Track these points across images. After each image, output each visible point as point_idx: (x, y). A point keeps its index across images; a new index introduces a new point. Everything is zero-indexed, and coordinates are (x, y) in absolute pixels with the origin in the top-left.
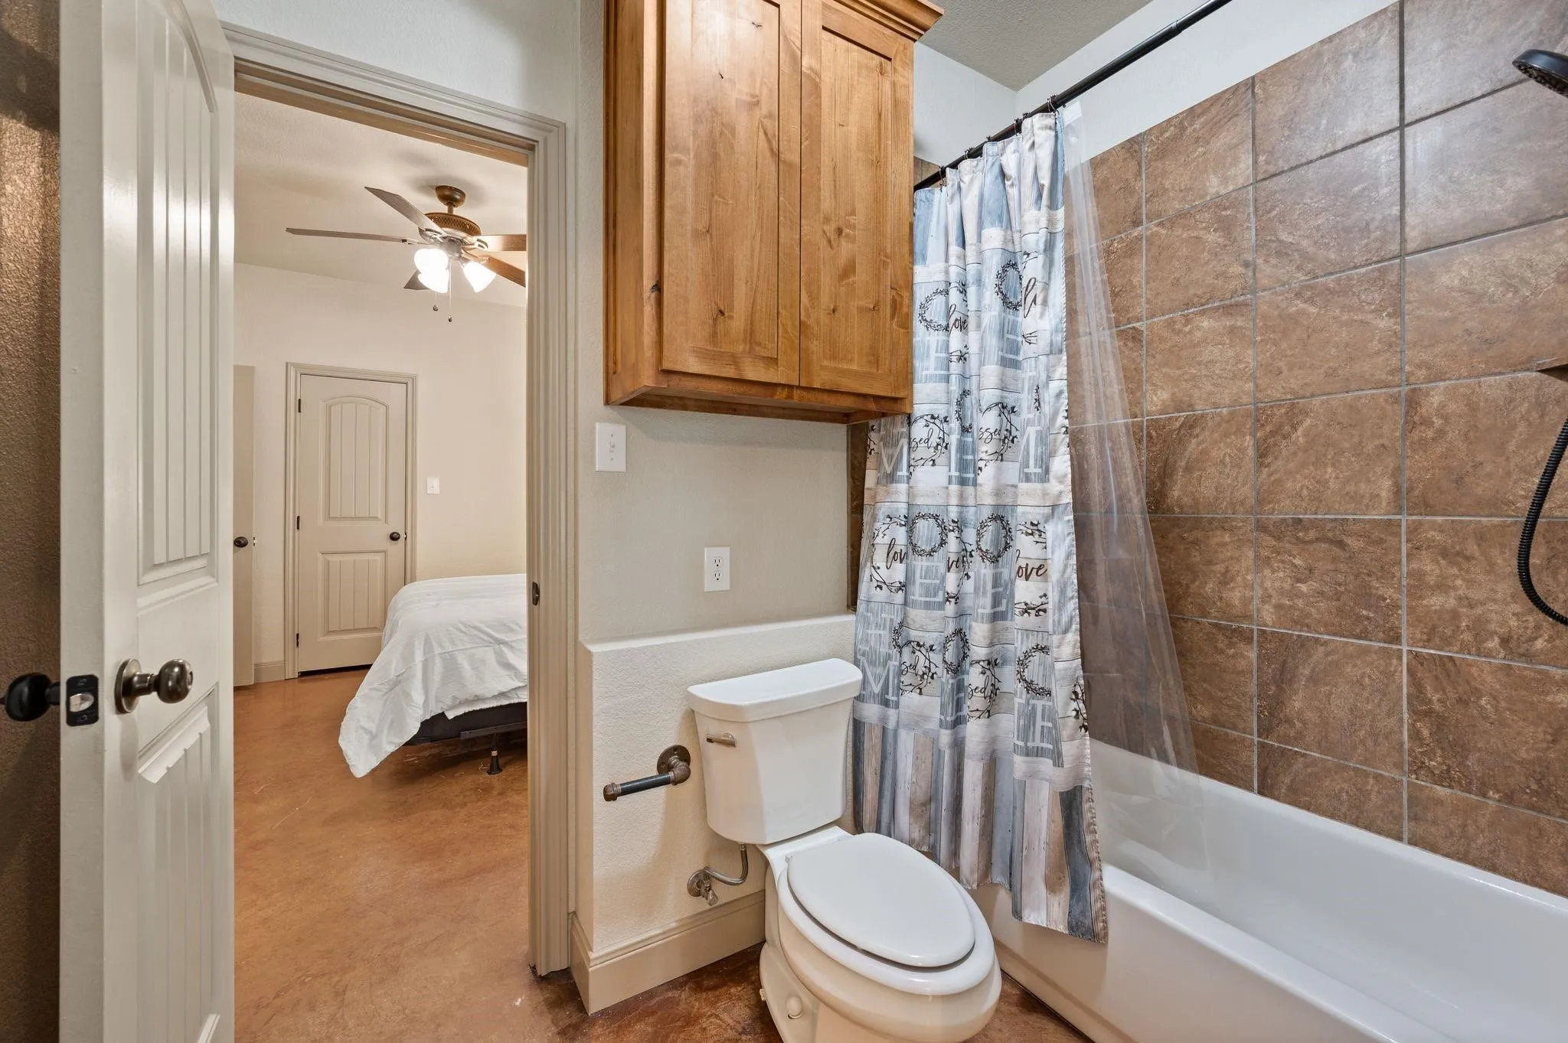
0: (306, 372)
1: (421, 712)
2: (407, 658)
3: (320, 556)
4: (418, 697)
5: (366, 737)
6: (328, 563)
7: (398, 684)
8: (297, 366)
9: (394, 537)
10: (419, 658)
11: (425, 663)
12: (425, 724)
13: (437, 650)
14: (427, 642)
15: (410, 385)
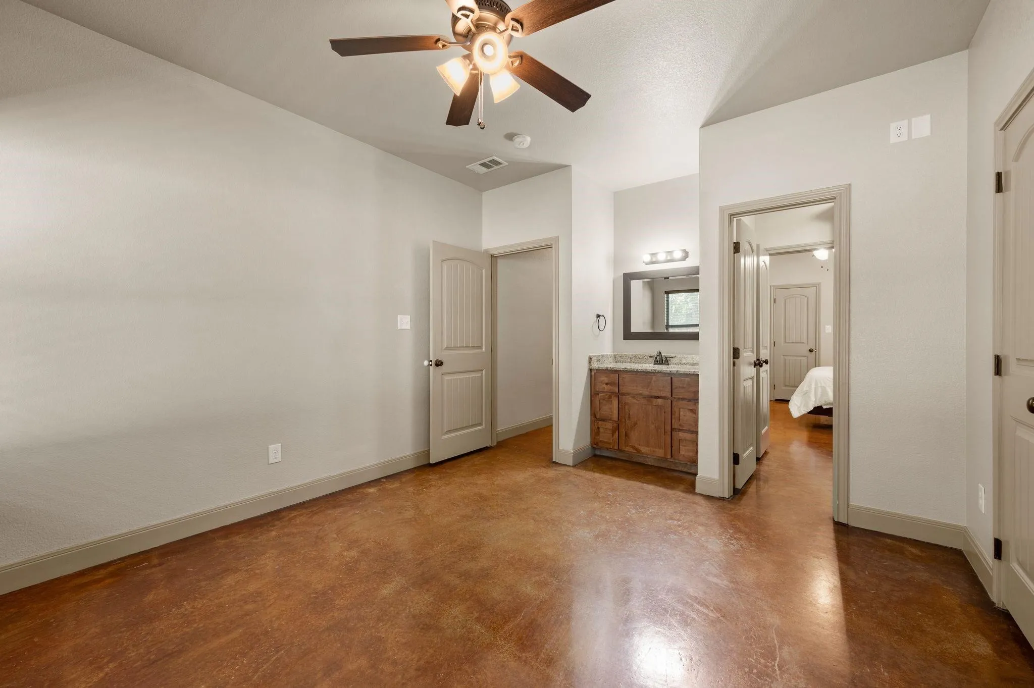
0: (778, 288)
1: (813, 403)
2: (810, 386)
3: (782, 357)
4: (813, 399)
5: (797, 407)
6: (785, 360)
7: (806, 393)
8: (774, 286)
9: (811, 351)
10: (813, 386)
11: (815, 388)
12: (815, 408)
13: (819, 385)
14: (816, 384)
15: (818, 287)
